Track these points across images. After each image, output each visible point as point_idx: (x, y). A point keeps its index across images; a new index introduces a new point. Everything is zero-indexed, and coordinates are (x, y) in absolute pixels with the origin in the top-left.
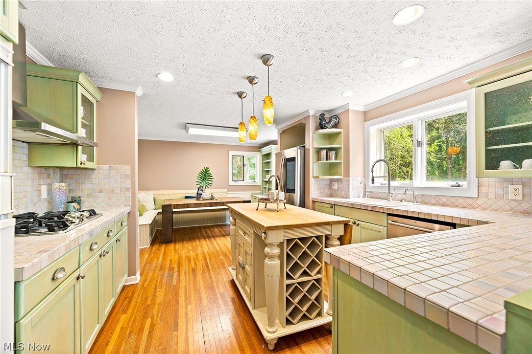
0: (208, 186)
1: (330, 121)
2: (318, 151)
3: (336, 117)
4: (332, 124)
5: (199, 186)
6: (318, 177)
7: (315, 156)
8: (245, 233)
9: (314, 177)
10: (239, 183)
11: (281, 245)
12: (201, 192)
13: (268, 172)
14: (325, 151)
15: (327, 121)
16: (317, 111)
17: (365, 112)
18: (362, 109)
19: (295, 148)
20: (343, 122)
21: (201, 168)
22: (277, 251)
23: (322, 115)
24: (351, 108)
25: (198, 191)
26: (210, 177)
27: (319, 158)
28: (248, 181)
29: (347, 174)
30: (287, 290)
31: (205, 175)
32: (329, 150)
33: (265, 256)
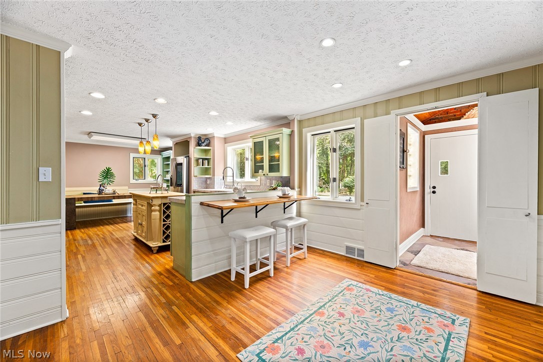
0: (110, 183)
1: (204, 142)
2: (197, 160)
3: (208, 139)
4: (205, 144)
5: (101, 183)
6: (196, 176)
7: (195, 163)
8: (142, 206)
9: (195, 176)
10: (140, 181)
11: (160, 206)
12: (103, 188)
13: (168, 172)
14: (201, 160)
15: (203, 141)
16: (196, 135)
17: (225, 138)
18: (223, 136)
19: (183, 157)
20: (212, 144)
21: (103, 168)
22: (158, 208)
23: (199, 138)
24: (215, 135)
25: (100, 187)
26: (112, 175)
27: (198, 164)
28: (149, 179)
29: (214, 175)
30: (163, 227)
31: (107, 174)
32: (203, 159)
33: (152, 211)
